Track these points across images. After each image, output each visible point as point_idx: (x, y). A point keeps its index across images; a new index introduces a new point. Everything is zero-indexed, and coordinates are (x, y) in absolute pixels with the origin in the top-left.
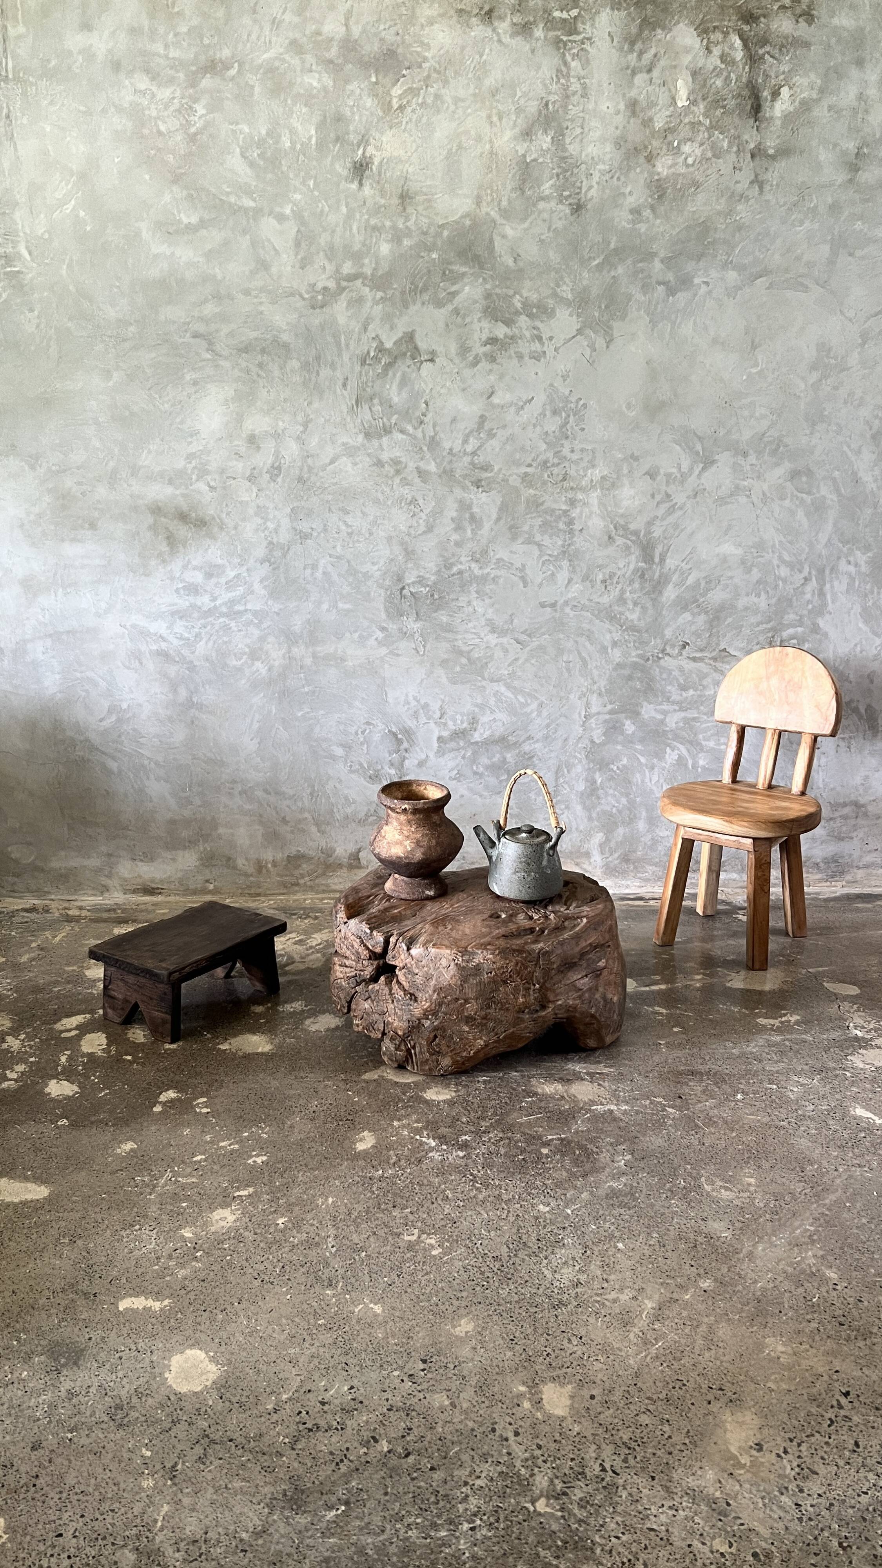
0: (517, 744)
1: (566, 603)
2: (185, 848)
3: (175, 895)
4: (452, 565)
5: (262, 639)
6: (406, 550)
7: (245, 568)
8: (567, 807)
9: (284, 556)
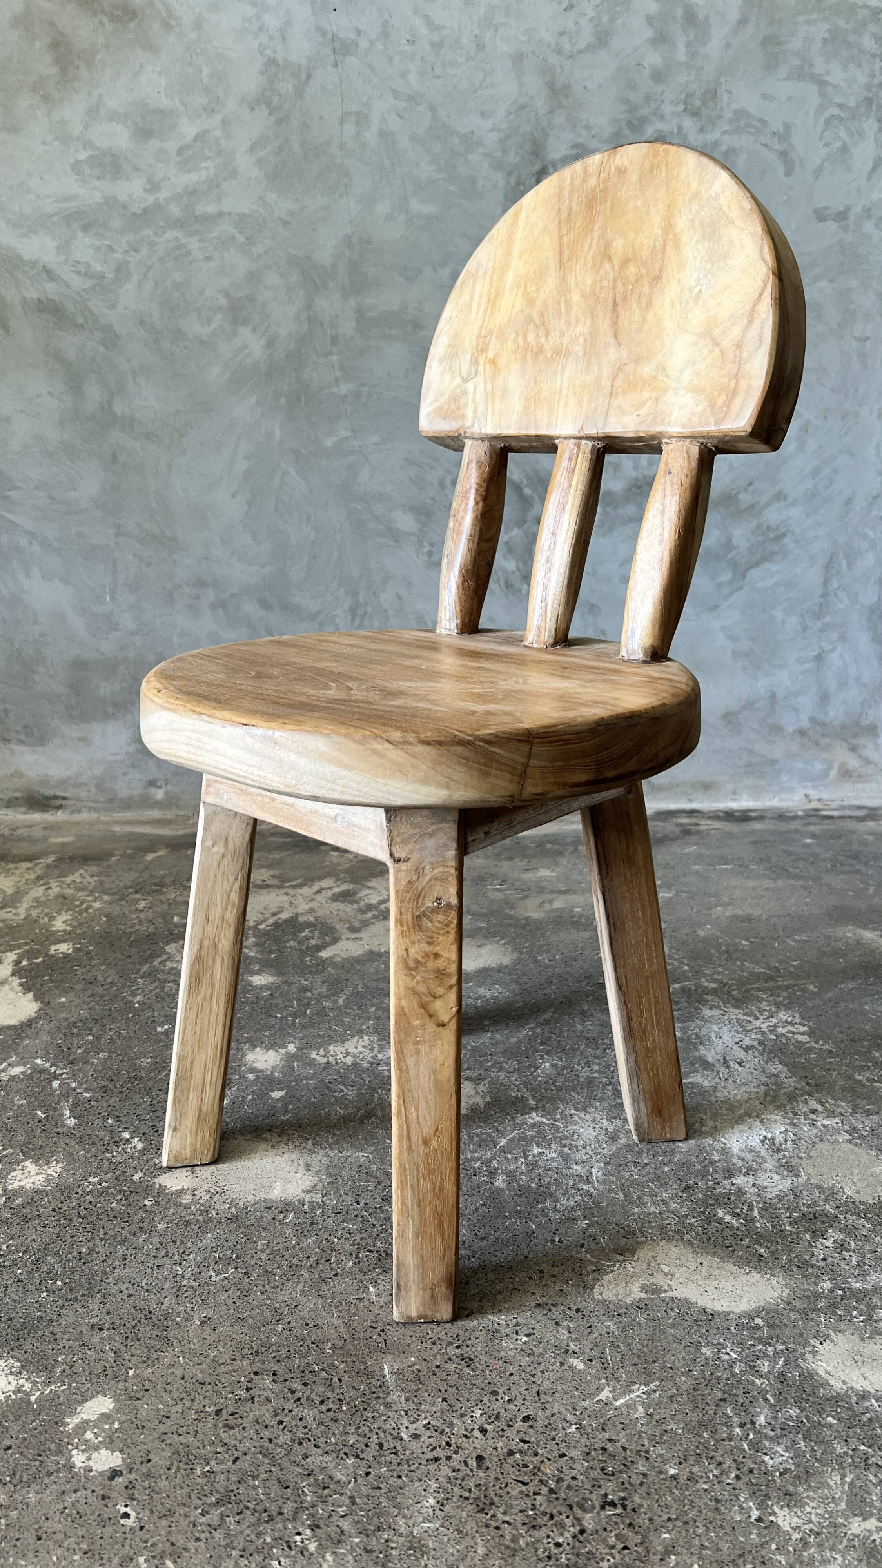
0: (753, 509)
1: (867, 212)
2: (106, 717)
3: (90, 809)
4: (643, 121)
5: (254, 277)
6: (551, 86)
7: (218, 118)
8: (843, 638)
9: (299, 92)
